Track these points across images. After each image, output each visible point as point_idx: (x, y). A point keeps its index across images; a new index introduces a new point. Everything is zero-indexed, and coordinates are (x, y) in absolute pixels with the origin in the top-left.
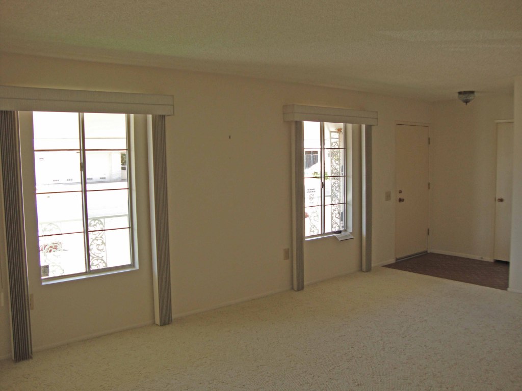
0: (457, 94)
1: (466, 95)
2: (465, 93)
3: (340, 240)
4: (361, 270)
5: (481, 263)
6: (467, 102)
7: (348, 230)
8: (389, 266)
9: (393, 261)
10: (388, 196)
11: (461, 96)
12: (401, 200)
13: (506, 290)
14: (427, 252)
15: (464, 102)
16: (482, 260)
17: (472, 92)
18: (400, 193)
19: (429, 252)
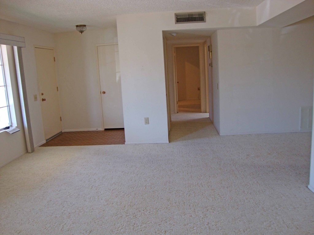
0: (76, 27)
1: (81, 28)
2: (81, 26)
3: (11, 133)
4: (27, 152)
5: (97, 132)
6: (82, 32)
7: (13, 125)
8: (44, 145)
9: (44, 142)
10: (36, 98)
11: (78, 28)
12: (43, 100)
13: (124, 144)
14: (62, 132)
15: (80, 32)
16: (97, 130)
17: (85, 26)
18: (42, 95)
19: (63, 132)
